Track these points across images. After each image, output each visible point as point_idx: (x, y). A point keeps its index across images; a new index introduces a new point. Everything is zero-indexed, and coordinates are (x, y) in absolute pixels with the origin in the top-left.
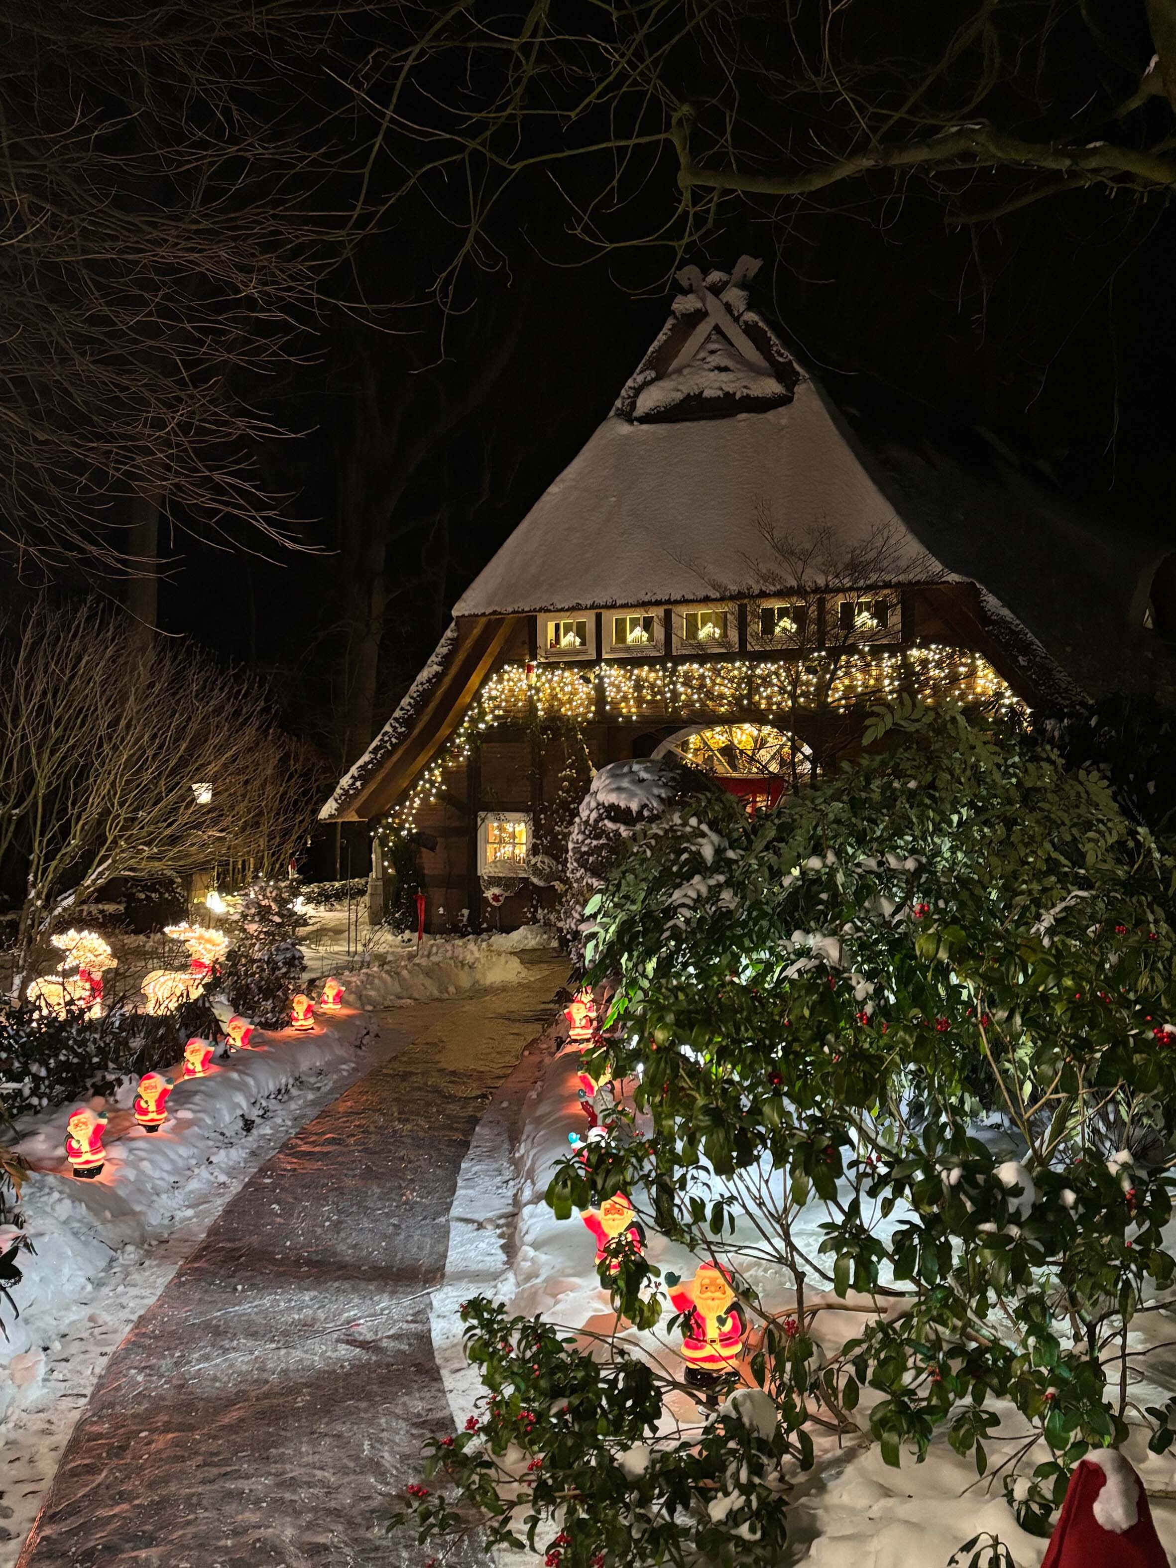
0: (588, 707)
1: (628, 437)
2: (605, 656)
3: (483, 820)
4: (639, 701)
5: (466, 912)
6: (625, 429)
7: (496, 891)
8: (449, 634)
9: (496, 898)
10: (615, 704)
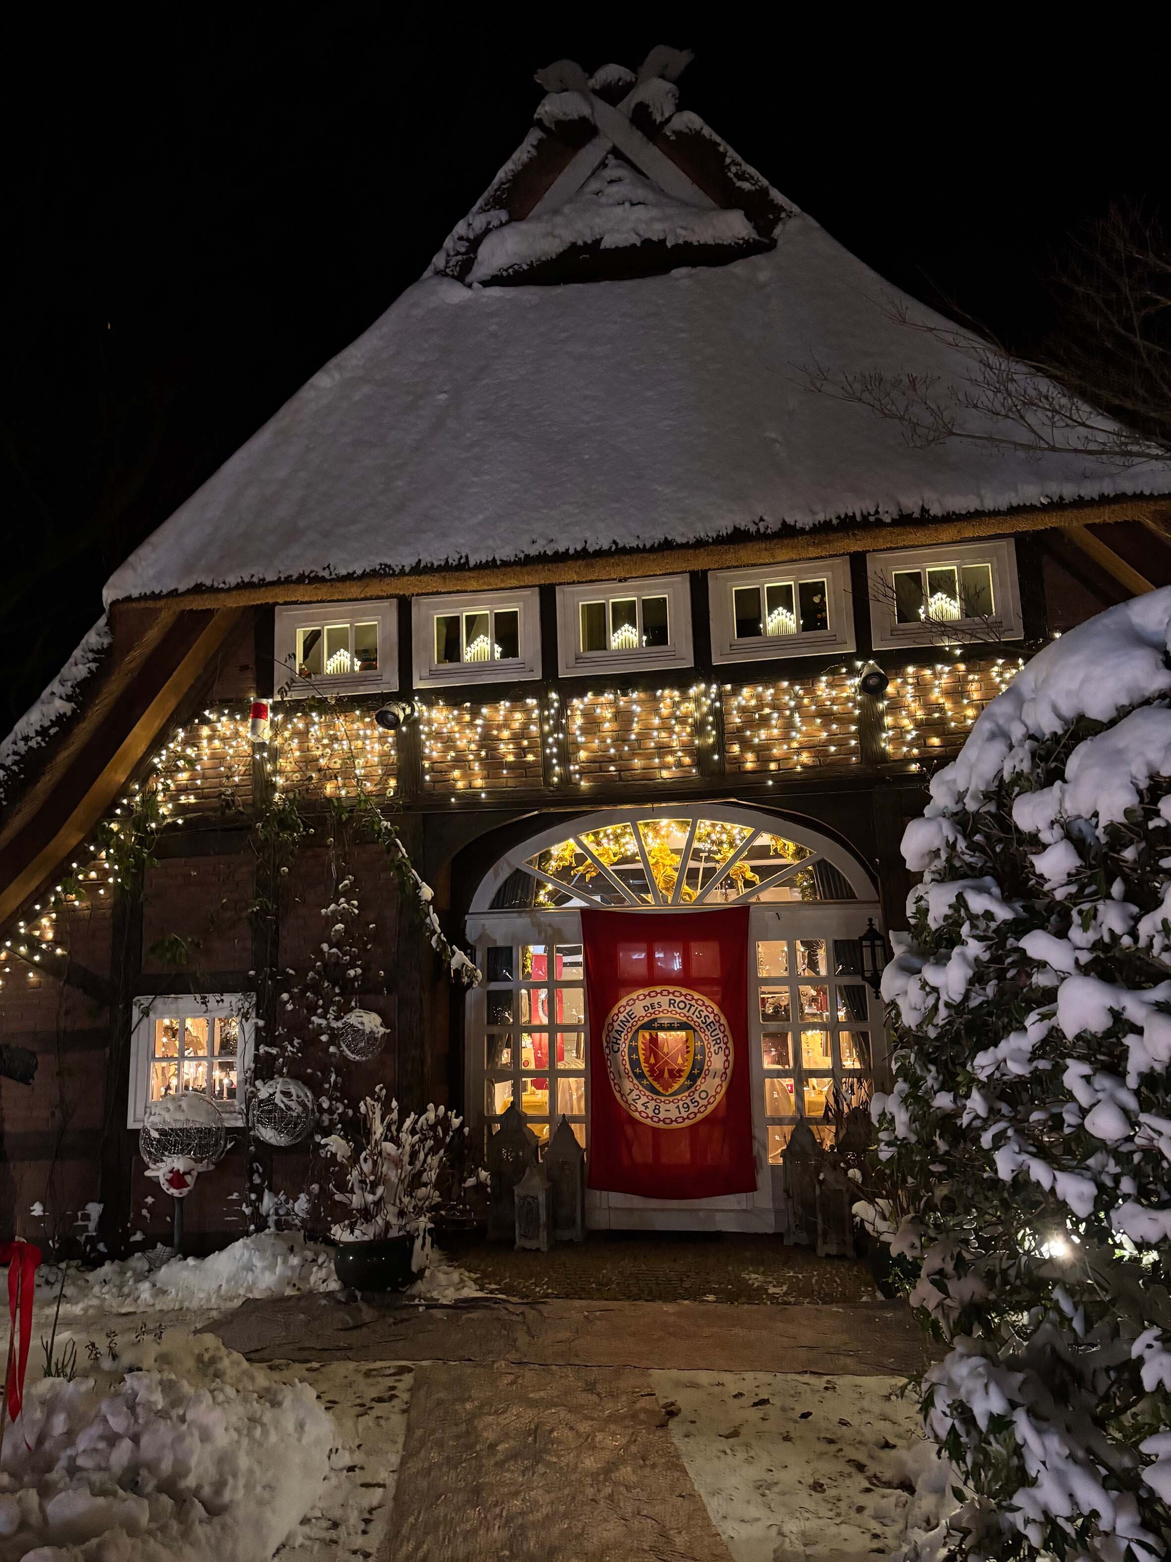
0: (383, 781)
1: (463, 307)
2: (418, 685)
3: (146, 1013)
4: (493, 763)
5: (94, 1209)
6: (456, 294)
7: (179, 1163)
8: (93, 638)
9: (177, 1179)
10: (440, 772)
